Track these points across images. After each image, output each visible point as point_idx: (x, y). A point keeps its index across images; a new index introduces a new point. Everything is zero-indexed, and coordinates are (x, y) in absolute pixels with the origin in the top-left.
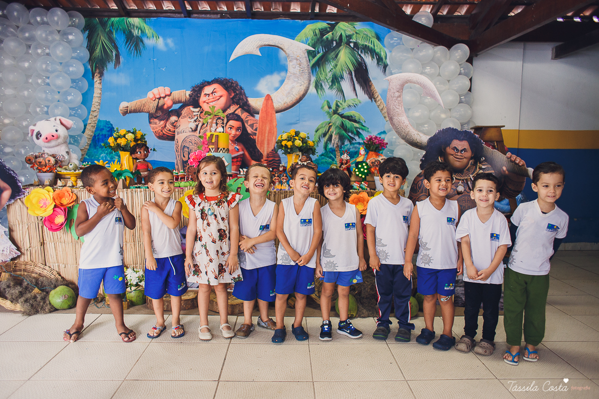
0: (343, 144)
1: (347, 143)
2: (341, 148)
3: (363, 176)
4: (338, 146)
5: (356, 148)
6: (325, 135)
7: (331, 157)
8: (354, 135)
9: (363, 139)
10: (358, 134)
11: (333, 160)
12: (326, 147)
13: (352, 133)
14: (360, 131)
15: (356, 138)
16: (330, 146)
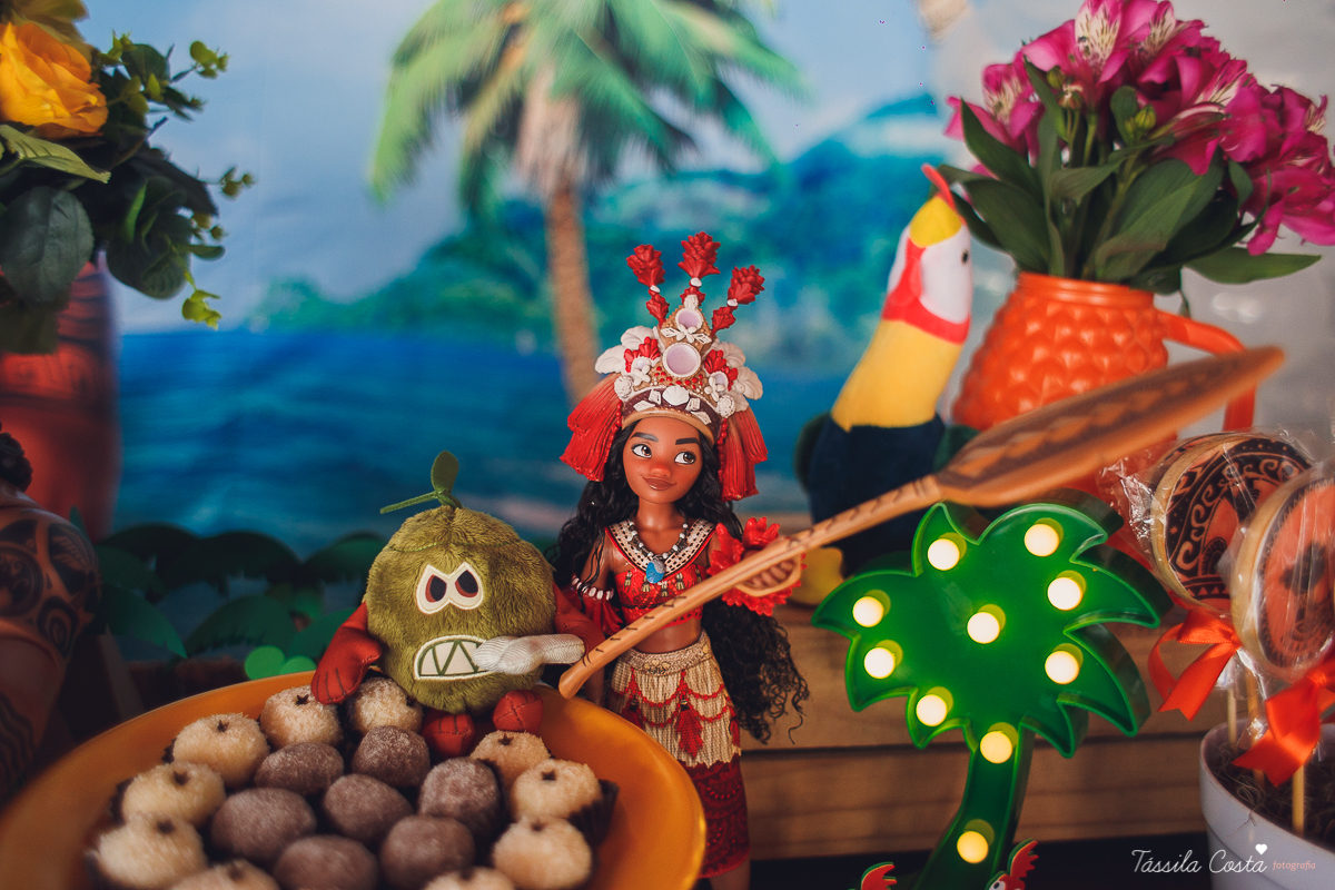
0: (605, 167)
1: (635, 164)
2: (590, 198)
3: (997, 746)
4: (565, 190)
5: (699, 207)
6: (467, 91)
7: (509, 273)
8: (699, 108)
9: (755, 144)
10: (724, 102)
11: (528, 289)
12: (473, 186)
13: (681, 89)
14: (741, 84)
15: (709, 131)
16: (508, 183)
